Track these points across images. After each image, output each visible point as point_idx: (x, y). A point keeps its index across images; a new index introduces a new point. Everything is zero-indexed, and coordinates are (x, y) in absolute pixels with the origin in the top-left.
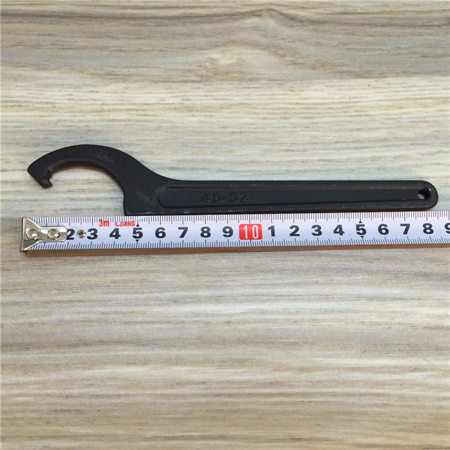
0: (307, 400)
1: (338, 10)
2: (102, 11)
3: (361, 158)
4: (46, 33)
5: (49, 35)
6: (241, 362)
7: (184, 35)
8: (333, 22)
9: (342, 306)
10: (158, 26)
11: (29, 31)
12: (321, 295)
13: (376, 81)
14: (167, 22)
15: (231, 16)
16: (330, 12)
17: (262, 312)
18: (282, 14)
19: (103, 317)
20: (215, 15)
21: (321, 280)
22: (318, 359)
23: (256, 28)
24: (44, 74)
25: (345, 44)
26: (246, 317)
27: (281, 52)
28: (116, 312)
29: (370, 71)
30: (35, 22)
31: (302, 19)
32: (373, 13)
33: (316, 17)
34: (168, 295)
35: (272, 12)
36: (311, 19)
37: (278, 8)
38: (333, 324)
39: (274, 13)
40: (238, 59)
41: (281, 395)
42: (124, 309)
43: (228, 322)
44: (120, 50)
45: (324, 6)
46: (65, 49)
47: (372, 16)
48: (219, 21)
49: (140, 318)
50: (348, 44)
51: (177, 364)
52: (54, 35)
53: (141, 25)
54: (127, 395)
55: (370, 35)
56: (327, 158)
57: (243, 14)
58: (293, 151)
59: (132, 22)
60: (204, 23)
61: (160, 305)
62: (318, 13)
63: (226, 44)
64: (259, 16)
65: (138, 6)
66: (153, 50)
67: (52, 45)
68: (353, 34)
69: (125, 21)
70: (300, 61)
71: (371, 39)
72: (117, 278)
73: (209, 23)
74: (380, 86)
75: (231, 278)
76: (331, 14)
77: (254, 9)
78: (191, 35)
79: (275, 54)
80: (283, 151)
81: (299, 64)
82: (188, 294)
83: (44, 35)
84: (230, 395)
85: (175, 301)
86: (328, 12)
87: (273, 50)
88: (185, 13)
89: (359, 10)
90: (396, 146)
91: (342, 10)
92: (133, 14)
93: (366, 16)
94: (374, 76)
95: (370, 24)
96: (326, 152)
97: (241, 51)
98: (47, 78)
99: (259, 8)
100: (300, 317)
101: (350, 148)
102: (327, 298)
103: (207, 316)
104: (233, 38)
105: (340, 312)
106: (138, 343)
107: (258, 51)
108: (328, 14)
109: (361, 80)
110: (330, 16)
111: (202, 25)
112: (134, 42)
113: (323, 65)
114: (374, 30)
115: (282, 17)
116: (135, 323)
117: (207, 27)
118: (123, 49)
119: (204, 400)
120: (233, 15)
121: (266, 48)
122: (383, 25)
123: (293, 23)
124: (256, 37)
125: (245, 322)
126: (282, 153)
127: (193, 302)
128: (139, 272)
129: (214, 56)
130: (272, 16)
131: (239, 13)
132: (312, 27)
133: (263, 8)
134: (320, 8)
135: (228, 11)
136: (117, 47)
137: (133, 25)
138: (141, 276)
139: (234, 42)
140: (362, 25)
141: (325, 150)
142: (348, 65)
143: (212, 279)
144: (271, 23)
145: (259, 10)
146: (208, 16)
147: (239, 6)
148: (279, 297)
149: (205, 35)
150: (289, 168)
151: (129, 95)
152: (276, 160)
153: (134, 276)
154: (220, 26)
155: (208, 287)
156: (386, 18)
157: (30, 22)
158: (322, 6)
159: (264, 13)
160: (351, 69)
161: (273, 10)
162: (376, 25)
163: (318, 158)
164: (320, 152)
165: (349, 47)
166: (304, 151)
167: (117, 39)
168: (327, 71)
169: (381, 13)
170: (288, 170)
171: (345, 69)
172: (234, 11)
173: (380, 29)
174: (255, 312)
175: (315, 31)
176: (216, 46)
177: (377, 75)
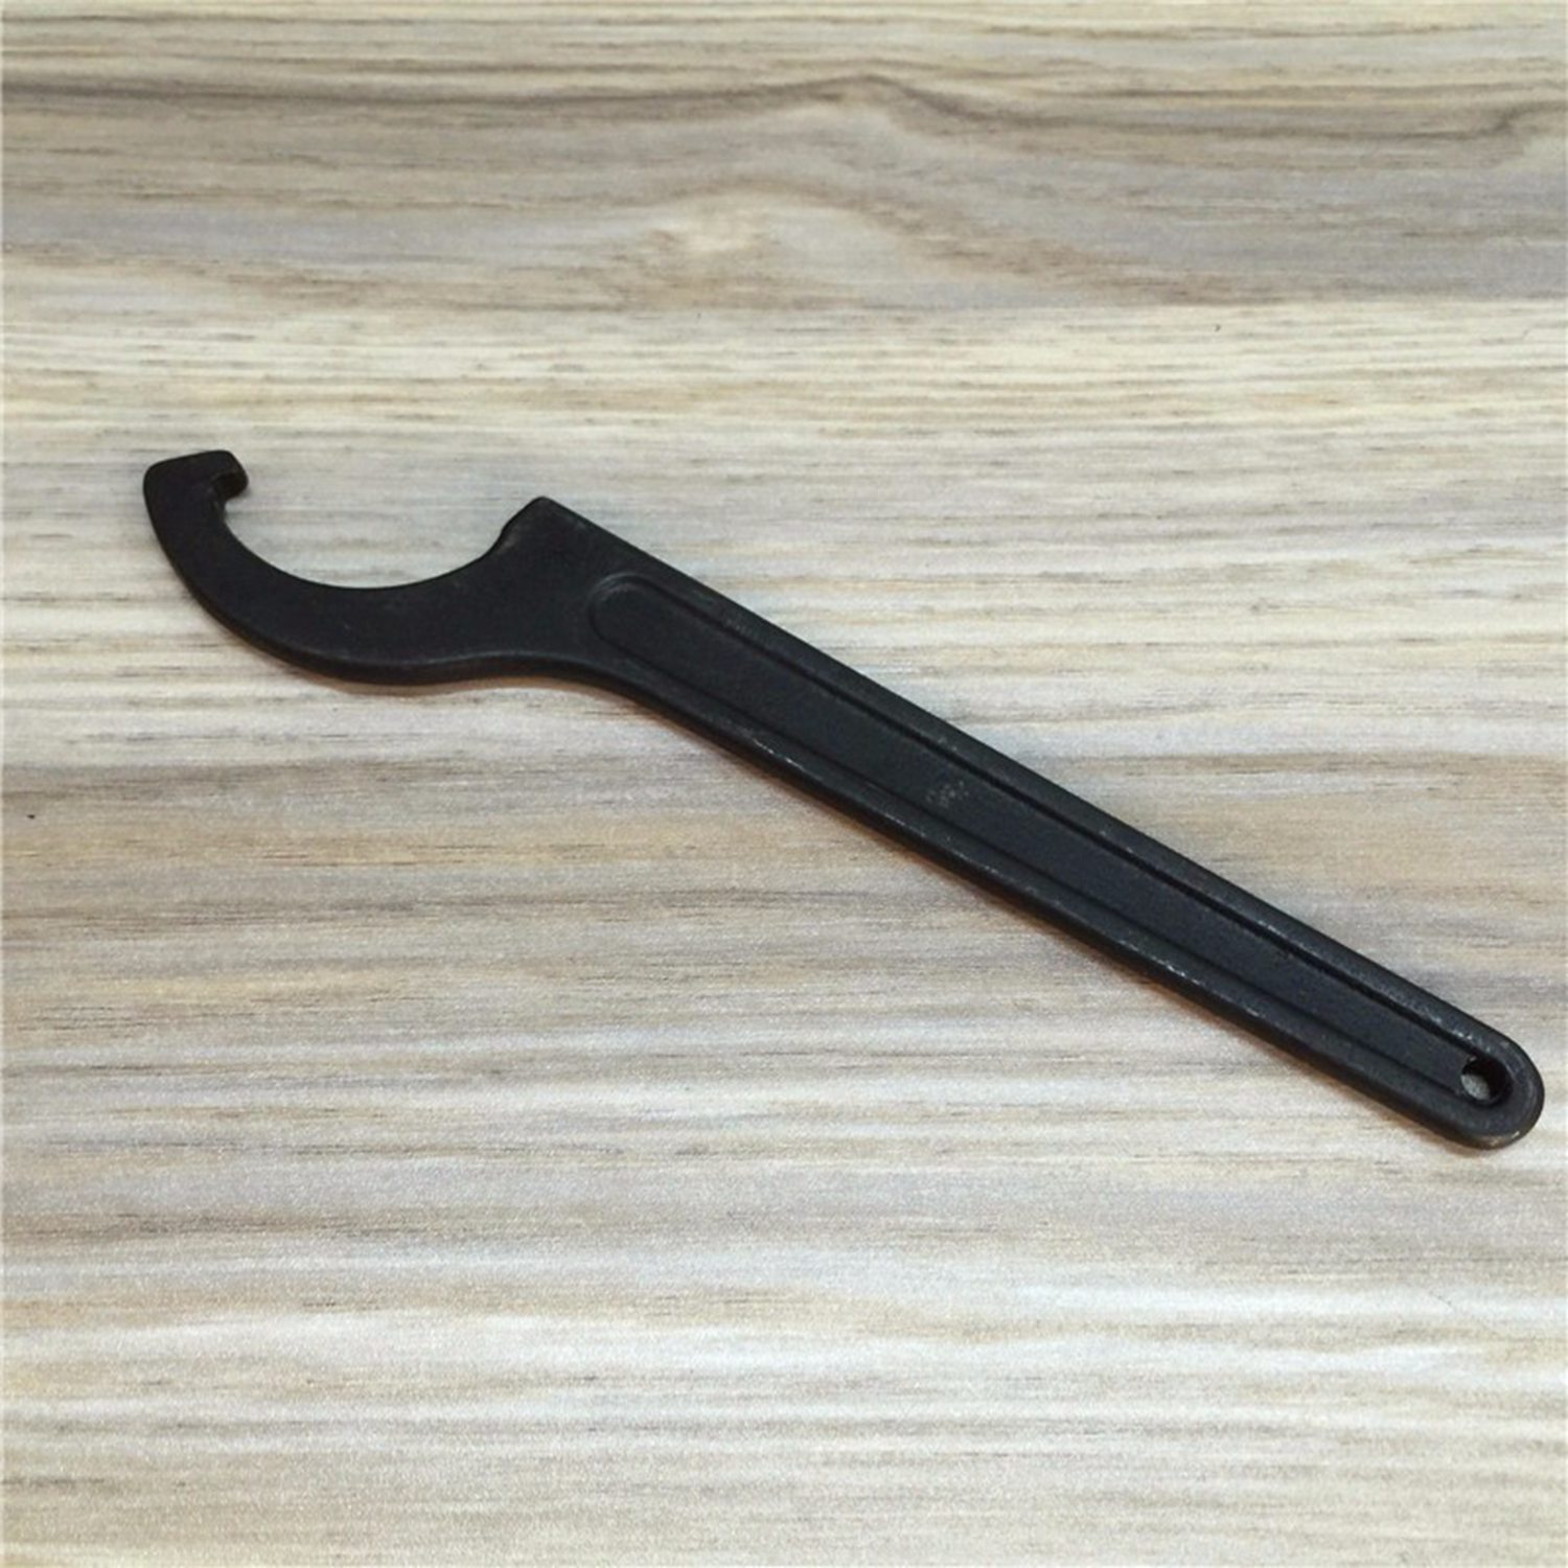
0: (987, 1447)
1: (1107, 82)
2: (284, 76)
3: (1194, 570)
4: (83, 146)
5: (94, 151)
6: (736, 1302)
7: (568, 156)
8: (1092, 122)
9: (1121, 1093)
10: (478, 126)
11: (24, 138)
12: (1046, 1054)
13: (1246, 314)
14: (509, 113)
15: (737, 99)
16: (1082, 88)
17: (822, 1114)
18: (912, 94)
19: (220, 1127)
20: (679, 95)
21: (1042, 997)
22: (1033, 1292)
23: (822, 138)
24: (64, 277)
25: (1134, 193)
26: (764, 1132)
27: (908, 216)
28: (272, 1111)
29: (1221, 280)
30: (45, 111)
31: (984, 110)
32: (1230, 94)
33: (1030, 104)
34: (475, 1047)
35: (879, 88)
36: (1014, 109)
37: (903, 75)
38: (1087, 1159)
39: (887, 92)
40: (757, 236)
41: (888, 1426)
42: (302, 1098)
43: (695, 1151)
44: (343, 204)
45: (1061, 68)
46: (147, 197)
47: (1225, 102)
48: (691, 115)
49: (360, 1133)
50: (1144, 192)
51: (493, 1307)
52: (109, 153)
53: (420, 123)
54: (296, 1427)
55: (1219, 165)
56: (1070, 569)
57: (776, 91)
58: (947, 543)
59: (388, 113)
60: (643, 118)
61: (442, 1084)
62: (1040, 93)
63: (715, 187)
64: (832, 98)
65: (412, 61)
66: (455, 204)
67: (99, 183)
68: (1159, 160)
69: (362, 109)
70: (976, 245)
71: (1222, 177)
72: (280, 983)
73: (658, 118)
74: (1259, 329)
75: (710, 988)
76: (1085, 95)
77: (817, 75)
78: (593, 158)
79: (887, 220)
80: (909, 542)
81: (968, 255)
82: (544, 1044)
83: (77, 151)
84: (695, 1428)
85: (496, 1072)
86: (1074, 88)
87: (881, 207)
88: (575, 88)
89: (1181, 85)
90: (1315, 530)
91: (1124, 82)
92: (394, 88)
93: (1206, 103)
94: (1238, 294)
95: (1219, 130)
96: (1066, 547)
97: (766, 210)
98: (72, 291)
99: (837, 74)
100: (966, 1132)
101: (1152, 537)
102: (1060, 1062)
103: (614, 1125)
104: (739, 167)
105: (1116, 1114)
106: (349, 1225)
107: (828, 213)
108: (1074, 95)
109: (1191, 309)
110: (1081, 101)
111: (633, 126)
112: (394, 177)
113: (1057, 259)
114: (1233, 147)
115: (913, 103)
116: (340, 1150)
117: (651, 132)
118: (350, 198)
119: (590, 1445)
120: (742, 94)
121: (856, 202)
122: (1267, 134)
123: (952, 122)
124: (819, 166)
125: (758, 1150)
126: (906, 551)
127: (566, 1077)
128: (362, 964)
129: (671, 225)
130: (877, 101)
131: (764, 87)
132: (1018, 136)
133: (847, 73)
134: (1045, 75)
135: (727, 82)
136: (330, 191)
137: (389, 124)
138: (371, 979)
139: (745, 182)
140: (1195, 131)
141: (1060, 541)
142: (1144, 261)
143: (638, 991)
144: (875, 122)
145: (833, 82)
146: (655, 97)
147: (763, 67)
148: (883, 1061)
149: (642, 158)
150: (931, 603)
151: (363, 350)
152: (886, 572)
153: (345, 979)
154: (695, 127)
155: (621, 1020)
156: (1278, 111)
157: (30, 111)
158: (1051, 69)
159: (850, 90)
160: (1154, 272)
161: (885, 82)
162: (1240, 133)
163: (1037, 569)
164: (1041, 546)
165: (1146, 201)
166: (986, 542)
167: (332, 166)
168: (1070, 280)
169: (1261, 93)
170: (930, 611)
171: (1134, 272)
172: (744, 82)
173: (1251, 146)
174: (793, 1114)
175: (1028, 148)
176: (678, 193)
177: (1247, 295)
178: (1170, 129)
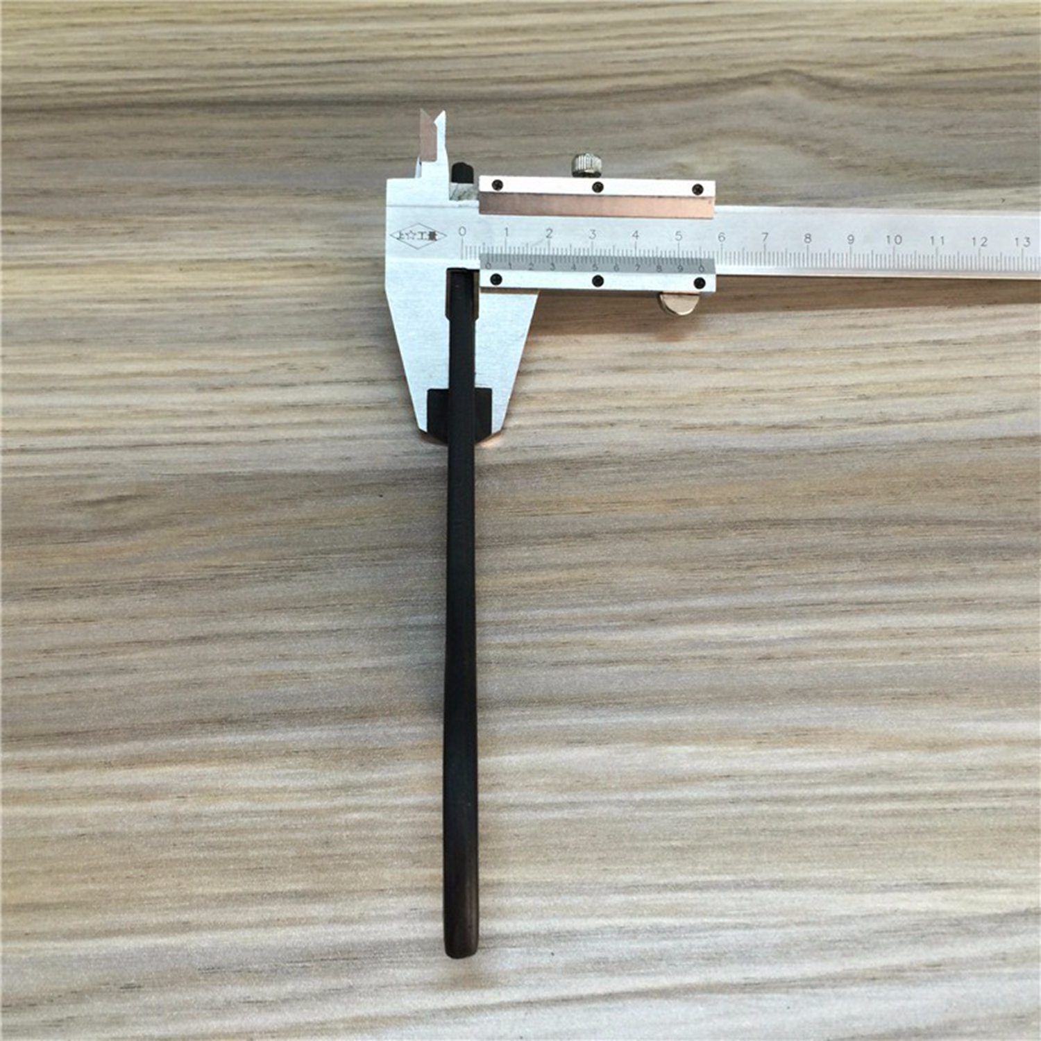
0: (950, 806)
1: (923, 66)
2: (456, 89)
3: (1006, 335)
4: (351, 133)
5: (357, 136)
6: (801, 735)
7: (620, 124)
8: (917, 89)
9: (999, 619)
10: (567, 111)
11: (316, 131)
12: (956, 600)
13: (1018, 192)
14: (583, 103)
15: (711, 87)
16: (909, 70)
17: (836, 636)
18: (810, 78)
19: (509, 653)
20: (678, 87)
21: (950, 570)
22: (963, 725)
23: (764, 106)
24: (351, 207)
25: (945, 128)
26: (803, 647)
27: (818, 147)
28: (535, 645)
29: (1002, 174)
30: (326, 115)
31: (853, 86)
32: (994, 69)
33: (879, 81)
34: (639, 607)
35: (792, 76)
36: (870, 83)
37: (804, 68)
38: (986, 655)
39: (797, 78)
40: (733, 163)
41: (893, 796)
42: (549, 636)
43: (767, 658)
44: (499, 158)
45: (894, 59)
46: (390, 160)
47: (992, 74)
48: (687, 97)
49: (585, 654)
50: (952, 126)
51: (669, 741)
52: (365, 136)
53: (534, 111)
54: (573, 804)
55: (993, 109)
56: (936, 338)
57: (733, 81)
58: (863, 327)
59: (517, 106)
60: (658, 101)
61: (622, 628)
62: (883, 74)
63: (704, 138)
64: (766, 83)
65: (525, 77)
66: (561, 155)
67: (363, 154)
68: (958, 108)
69: (502, 105)
70: (859, 161)
71: (995, 116)
72: (527, 579)
73: (668, 100)
74: (1026, 200)
75: (761, 572)
76: (910, 74)
77: (756, 71)
78: (635, 125)
79: (806, 150)
80: (842, 328)
81: (855, 167)
82: (679, 605)
83: (347, 137)
84: (788, 800)
85: (653, 620)
86: (903, 70)
87: (801, 143)
88: (619, 86)
89: (966, 65)
91: (932, 65)
92: (517, 92)
94: (1012, 182)
95: (990, 90)
96: (932, 326)
97: (736, 148)
98: (358, 214)
99: (766, 70)
100: (915, 643)
101: (980, 318)
102: (966, 604)
103: (720, 645)
104: (718, 125)
105: (997, 630)
106: (586, 702)
107: (771, 148)
108: (902, 74)
109: (986, 191)
110: (907, 78)
111: (655, 105)
112: (523, 141)
113: (906, 167)
114: (1000, 99)
115: (812, 83)
116: (574, 664)
117: (664, 108)
118: (503, 155)
119: (734, 810)
120: (715, 84)
121: (788, 141)
122: (1017, 91)
123: (836, 93)
124: (764, 122)
125: (802, 656)
126: (840, 332)
127: (691, 621)
128: (570, 567)
130: (791, 83)
131: (725, 79)
132: (876, 99)
133: (772, 68)
134: (885, 64)
135: (704, 78)
136: (489, 151)
137: (518, 112)
138: (578, 574)
139: (722, 133)
140: (977, 91)
141: (927, 323)
142: (956, 165)
143: (722, 575)
144: (793, 95)
145: (765, 74)
146: (664, 88)
147: (724, 68)
148: (862, 607)
149: (662, 123)
150: (859, 360)
152: (832, 344)
153: (564, 575)
154: (690, 105)
155: (716, 591)
156: (1023, 77)
157: (317, 115)
158: (890, 60)
159: (776, 78)
160: (963, 172)
161: (796, 73)
162: (1002, 91)
163: (917, 339)
164: (918, 326)
165: (953, 131)
166: (886, 326)
167: (489, 137)
168: (915, 178)
169: (1012, 68)
170: (858, 364)
171: (950, 171)
172: (715, 77)
173: (1011, 97)
174: (823, 636)
175: (881, 105)
176: (686, 141)
177: (1018, 182)
178: (961, 91)
